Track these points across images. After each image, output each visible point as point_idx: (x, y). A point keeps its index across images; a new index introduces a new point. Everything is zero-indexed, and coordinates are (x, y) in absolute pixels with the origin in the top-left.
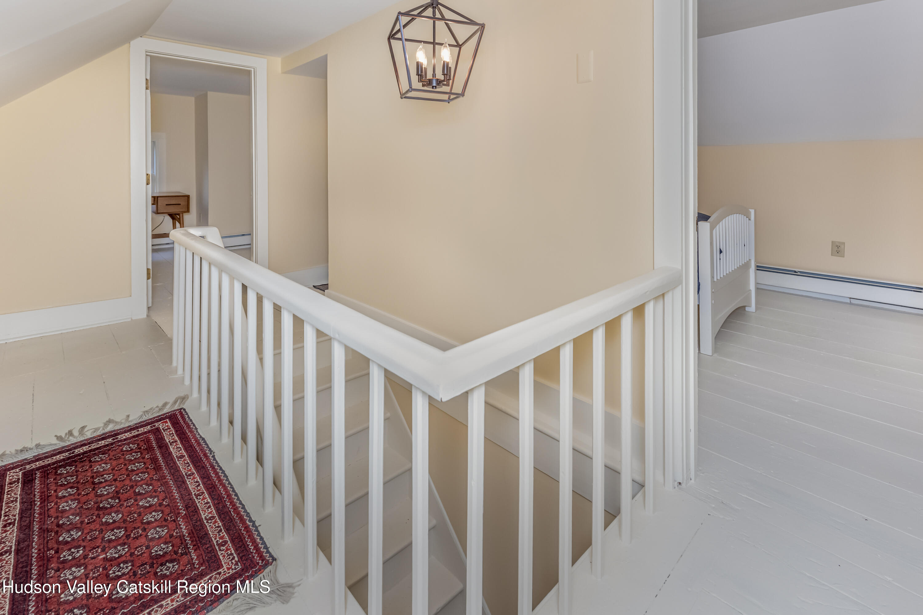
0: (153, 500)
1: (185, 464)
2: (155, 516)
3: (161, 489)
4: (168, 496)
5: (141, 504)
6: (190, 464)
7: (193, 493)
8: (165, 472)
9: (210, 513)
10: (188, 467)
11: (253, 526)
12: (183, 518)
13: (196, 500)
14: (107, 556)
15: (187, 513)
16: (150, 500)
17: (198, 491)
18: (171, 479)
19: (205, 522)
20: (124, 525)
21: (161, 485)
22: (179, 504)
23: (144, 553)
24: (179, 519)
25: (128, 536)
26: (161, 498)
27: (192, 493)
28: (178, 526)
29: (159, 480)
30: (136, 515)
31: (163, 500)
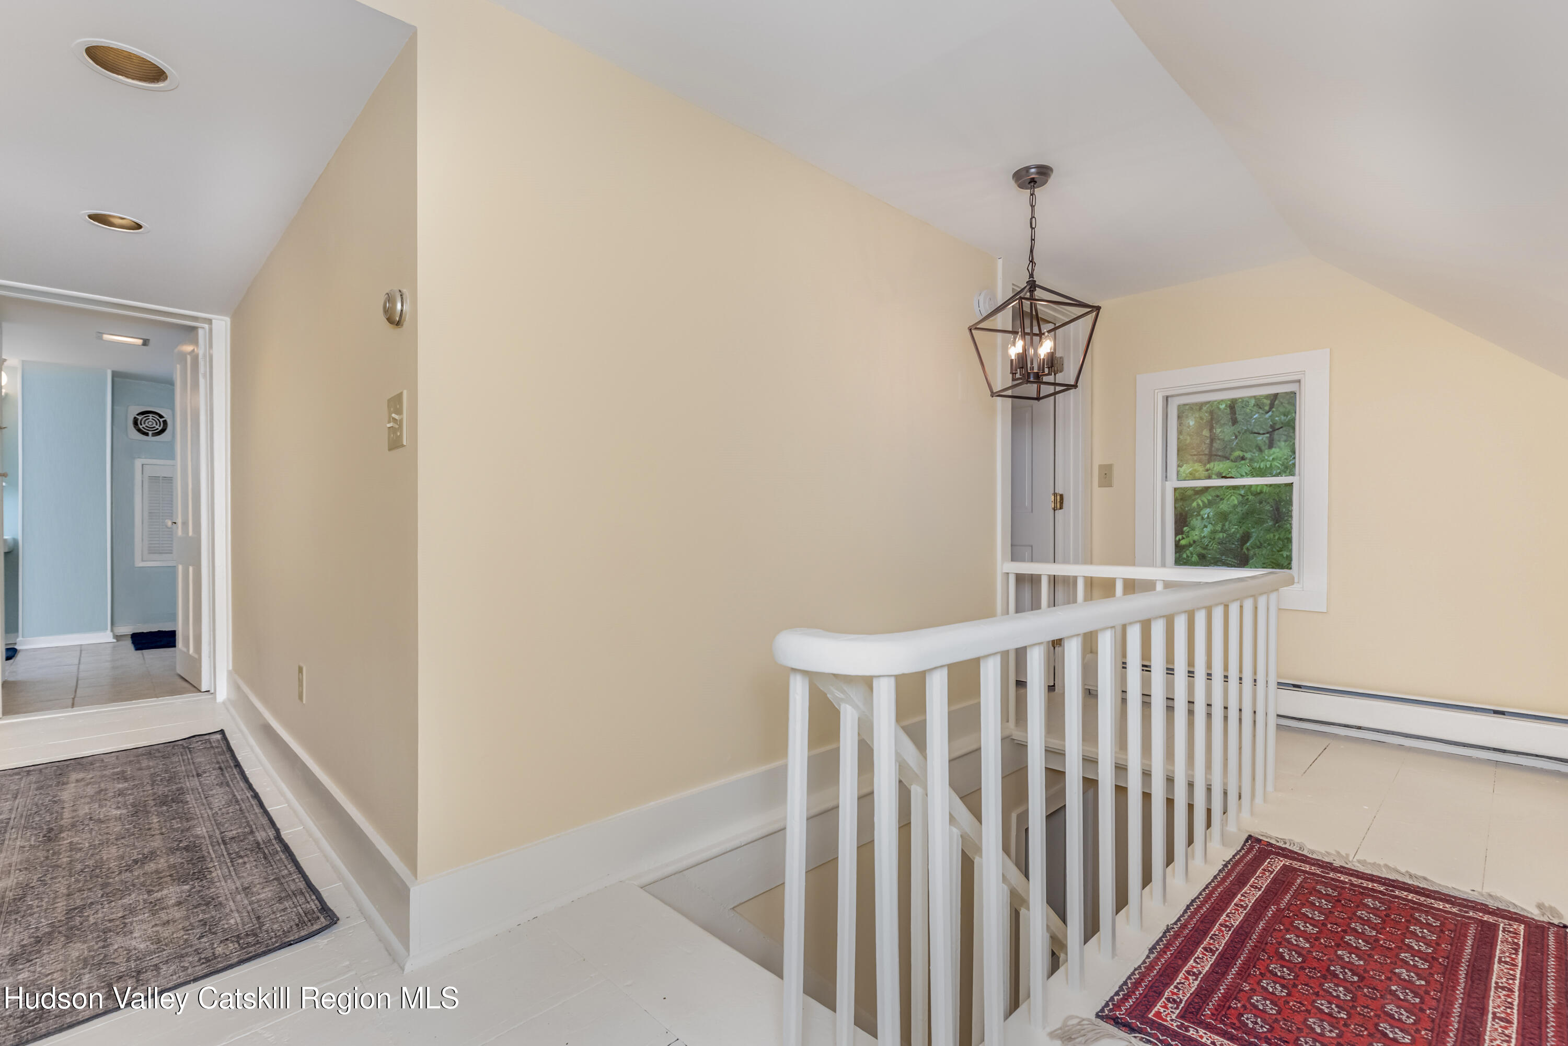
0: (1291, 939)
1: (1215, 940)
2: (1303, 926)
3: (1271, 940)
4: (1272, 930)
5: (1307, 945)
6: (1210, 935)
7: (1245, 912)
8: (1247, 952)
9: (1250, 890)
10: (1216, 935)
11: (1227, 867)
12: (1278, 905)
13: (1250, 905)
14: (1376, 933)
15: (1271, 903)
16: (1294, 941)
17: (1238, 910)
18: (1251, 939)
19: (1263, 889)
20: (1341, 942)
21: (1266, 944)
22: (1270, 916)
23: (1338, 911)
24: (1283, 907)
25: (1344, 931)
26: (1280, 934)
27: (1246, 914)
28: (1289, 904)
29: (1263, 950)
30: (1322, 941)
31: (1281, 930)
